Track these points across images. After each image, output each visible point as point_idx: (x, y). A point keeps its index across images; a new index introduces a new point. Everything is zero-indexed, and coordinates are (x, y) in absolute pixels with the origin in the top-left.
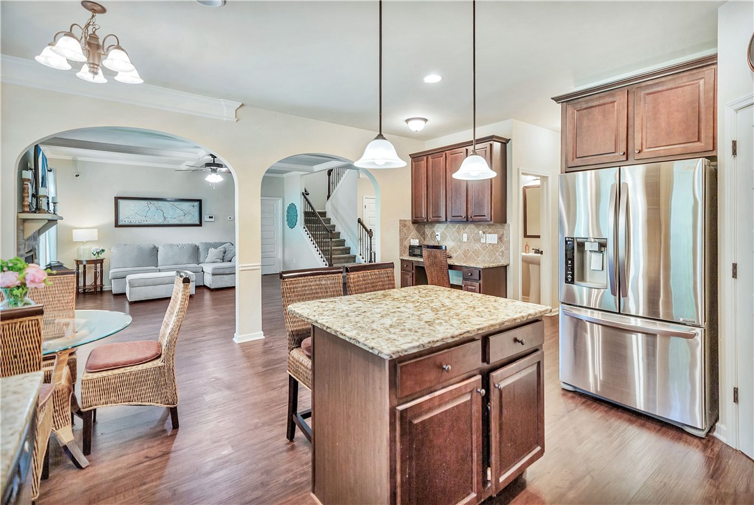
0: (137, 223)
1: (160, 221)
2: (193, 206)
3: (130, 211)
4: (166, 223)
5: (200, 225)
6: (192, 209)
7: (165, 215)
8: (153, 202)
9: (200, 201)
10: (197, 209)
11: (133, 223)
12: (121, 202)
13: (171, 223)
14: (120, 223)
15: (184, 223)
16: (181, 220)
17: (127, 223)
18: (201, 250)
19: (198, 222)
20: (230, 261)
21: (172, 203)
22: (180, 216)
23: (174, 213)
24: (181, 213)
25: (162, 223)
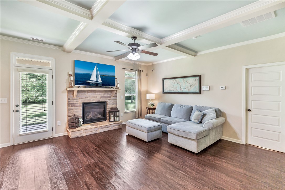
0: (170, 91)
1: (179, 90)
2: (195, 80)
3: (168, 85)
4: (181, 91)
5: (200, 93)
6: (195, 81)
7: (181, 87)
8: (176, 79)
9: (200, 76)
10: (197, 82)
11: (168, 92)
13: (184, 91)
14: (165, 91)
16: (189, 90)
19: (198, 91)
21: (184, 79)
22: (188, 87)
23: (186, 85)
24: (188, 85)
25: (180, 92)
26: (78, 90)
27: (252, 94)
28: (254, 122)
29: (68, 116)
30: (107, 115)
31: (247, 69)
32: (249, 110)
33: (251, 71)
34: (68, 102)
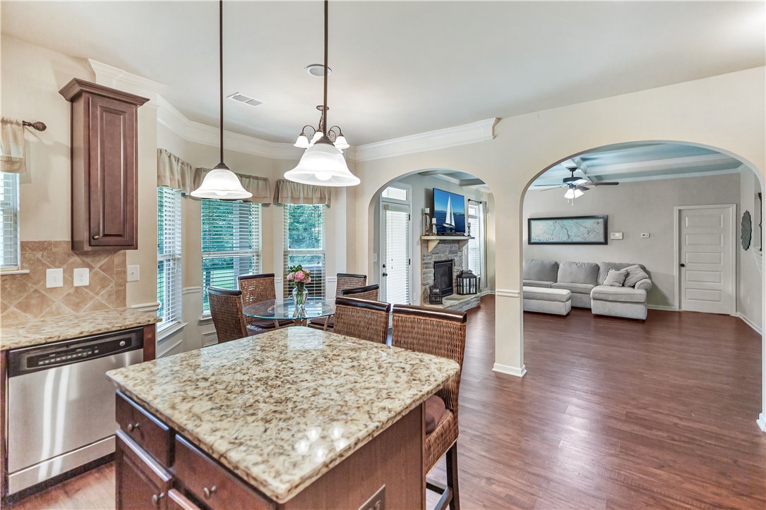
0: (545, 241)
1: (565, 239)
2: (598, 223)
3: (540, 230)
4: (569, 241)
5: (606, 243)
6: (596, 226)
7: (569, 233)
8: (558, 221)
9: (605, 218)
10: (602, 226)
11: (541, 241)
12: (532, 222)
13: (575, 240)
14: (533, 241)
15: (588, 240)
16: (586, 238)
17: (537, 241)
18: (601, 270)
19: (602, 240)
20: (634, 287)
21: (575, 221)
22: (583, 234)
23: (578, 231)
24: (585, 231)
25: (566, 241)
26: (440, 240)
27: (687, 243)
28: (689, 281)
29: (423, 285)
30: (454, 284)
31: (680, 211)
32: (682, 265)
33: (684, 214)
34: (423, 260)
